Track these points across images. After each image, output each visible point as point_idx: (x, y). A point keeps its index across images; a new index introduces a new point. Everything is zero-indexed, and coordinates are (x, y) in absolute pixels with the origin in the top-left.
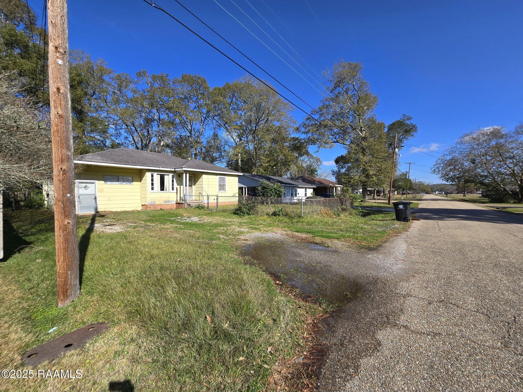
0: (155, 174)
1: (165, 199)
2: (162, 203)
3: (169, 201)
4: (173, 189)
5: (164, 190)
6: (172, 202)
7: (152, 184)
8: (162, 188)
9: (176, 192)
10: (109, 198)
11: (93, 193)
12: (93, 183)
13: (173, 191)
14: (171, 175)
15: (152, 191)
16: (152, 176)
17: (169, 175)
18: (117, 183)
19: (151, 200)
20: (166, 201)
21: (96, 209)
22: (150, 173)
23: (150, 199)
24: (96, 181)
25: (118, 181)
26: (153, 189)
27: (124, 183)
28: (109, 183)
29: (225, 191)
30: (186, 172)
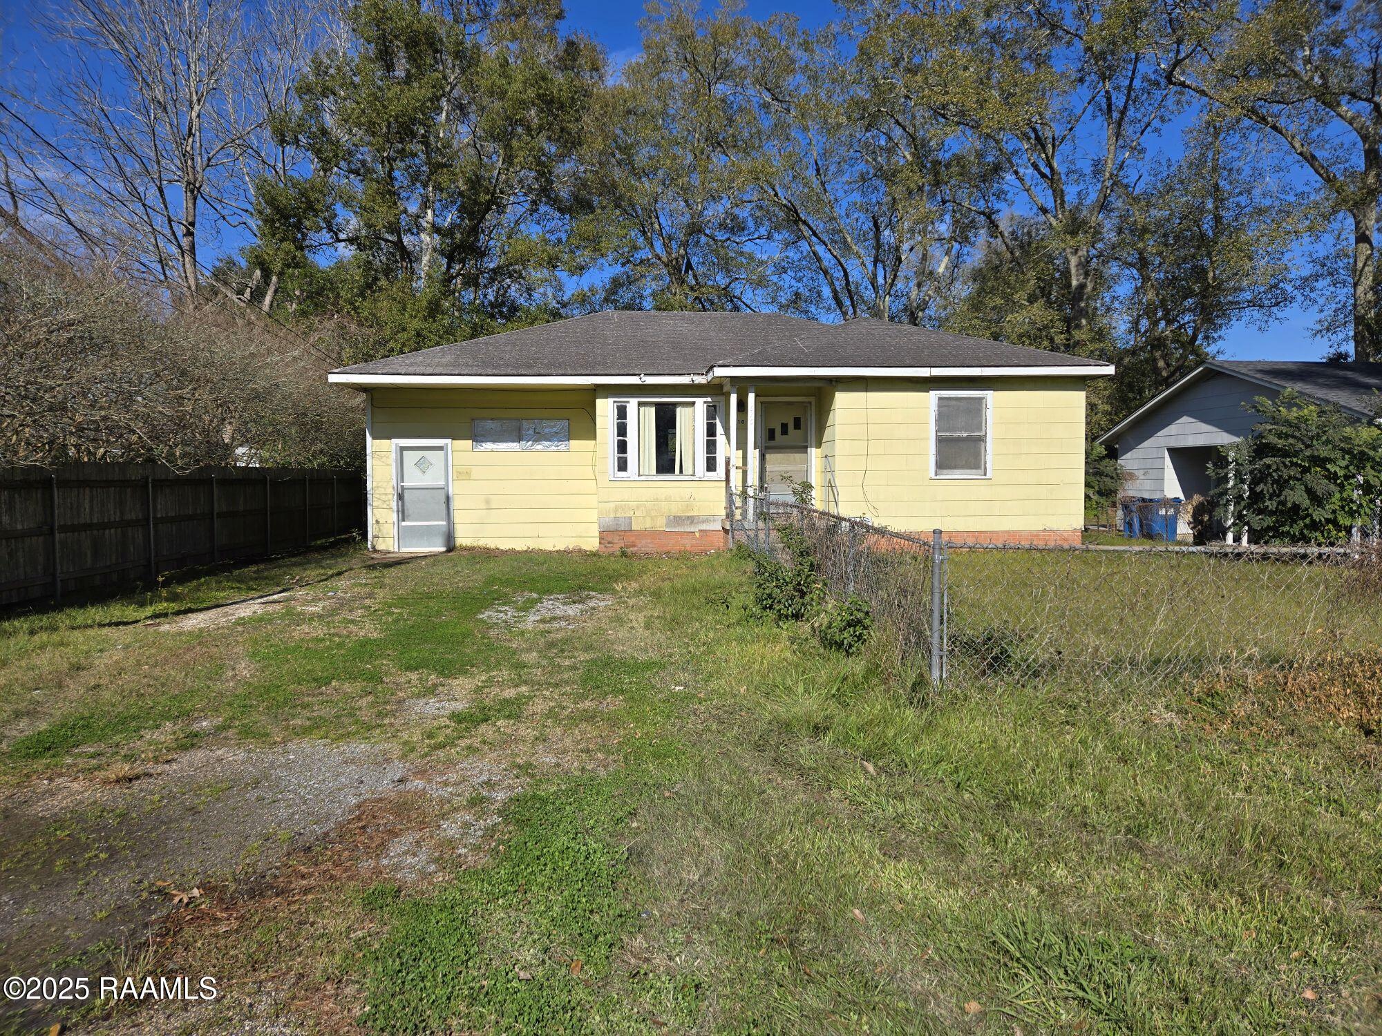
0: (632, 404)
1: (676, 510)
2: (660, 524)
3: (692, 520)
4: (711, 465)
5: (670, 470)
6: (706, 521)
7: (622, 447)
8: (666, 462)
9: (724, 477)
10: (488, 502)
11: (442, 483)
12: (440, 448)
13: (711, 475)
14: (701, 404)
15: (622, 474)
16: (622, 412)
17: (693, 403)
18: (515, 445)
19: (616, 511)
20: (677, 520)
21: (449, 538)
22: (611, 400)
23: (612, 505)
24: (449, 441)
25: (519, 439)
26: (623, 465)
27: (539, 447)
28: (489, 446)
29: (982, 471)
30: (742, 385)
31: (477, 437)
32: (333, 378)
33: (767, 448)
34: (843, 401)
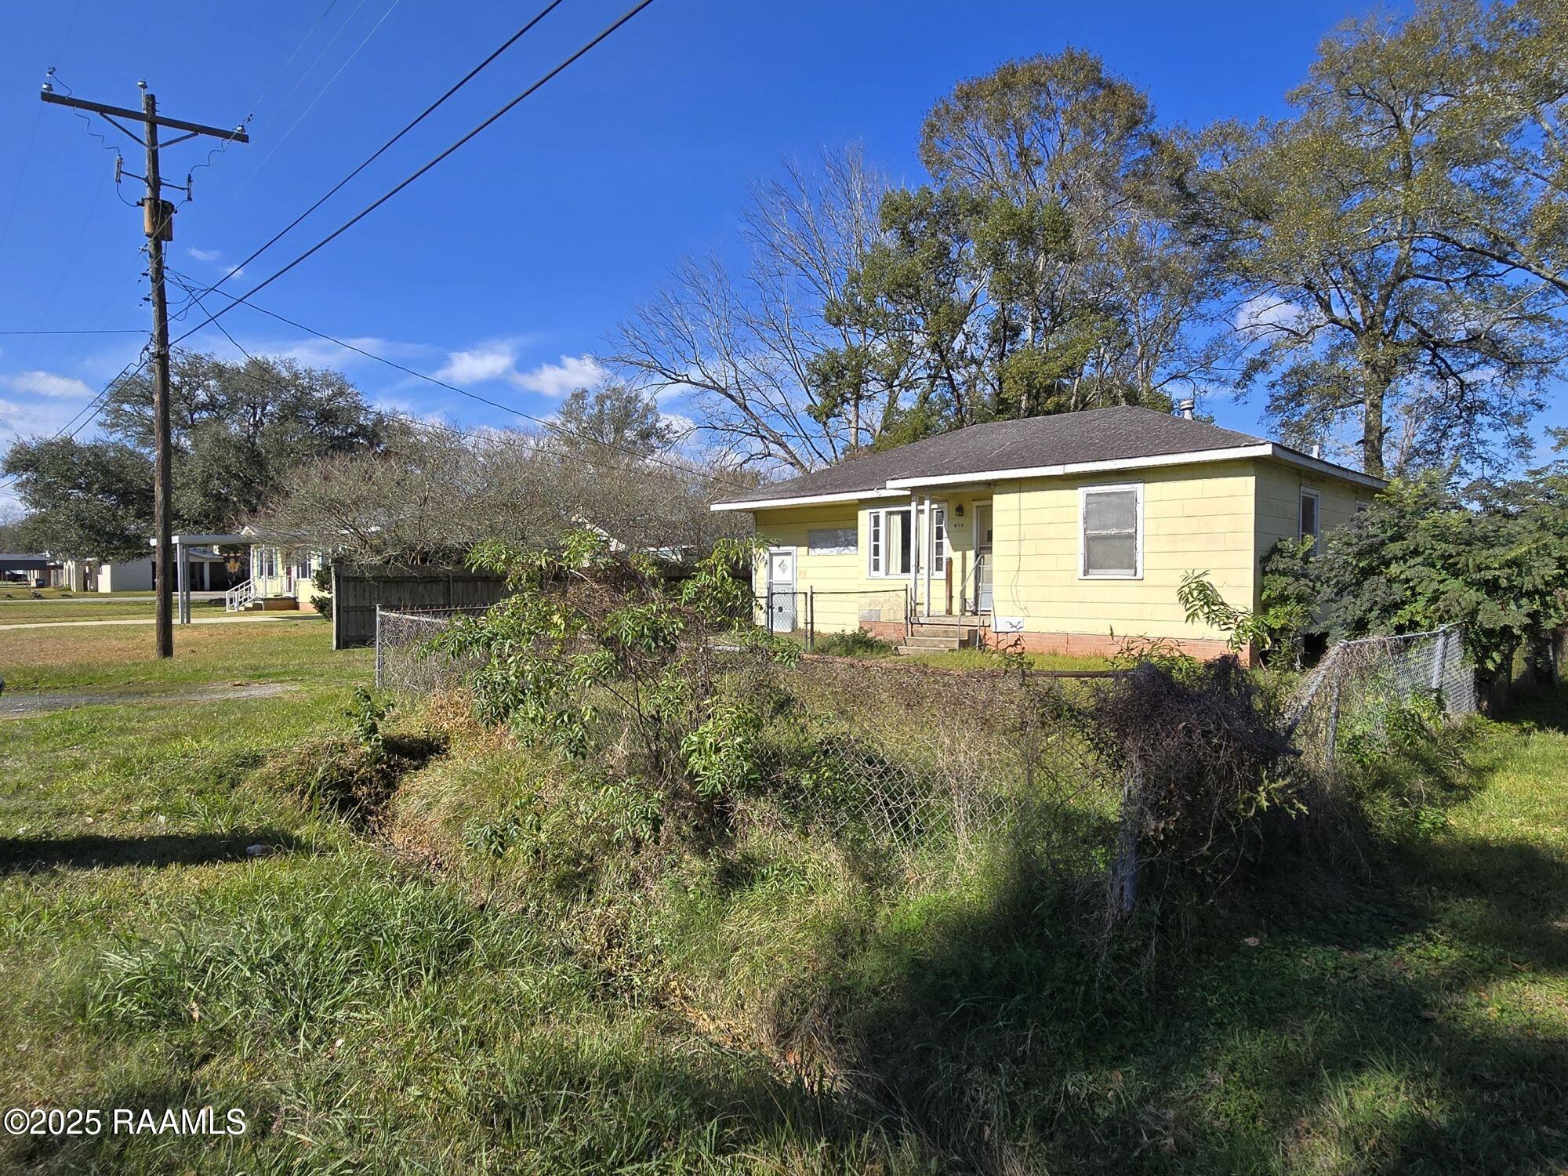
0: (882, 512)
2: (900, 617)
4: (939, 565)
5: (908, 570)
8: (906, 562)
9: (948, 576)
11: (790, 579)
12: (790, 554)
13: (938, 574)
15: (876, 573)
16: (876, 521)
18: (833, 550)
19: (870, 605)
21: (793, 622)
22: (867, 511)
23: (867, 601)
24: (794, 548)
25: (836, 545)
26: (876, 568)
27: (847, 551)
28: (818, 551)
29: (1133, 571)
30: (919, 493)
31: (812, 545)
32: (714, 508)
33: (981, 548)
34: (1001, 503)
